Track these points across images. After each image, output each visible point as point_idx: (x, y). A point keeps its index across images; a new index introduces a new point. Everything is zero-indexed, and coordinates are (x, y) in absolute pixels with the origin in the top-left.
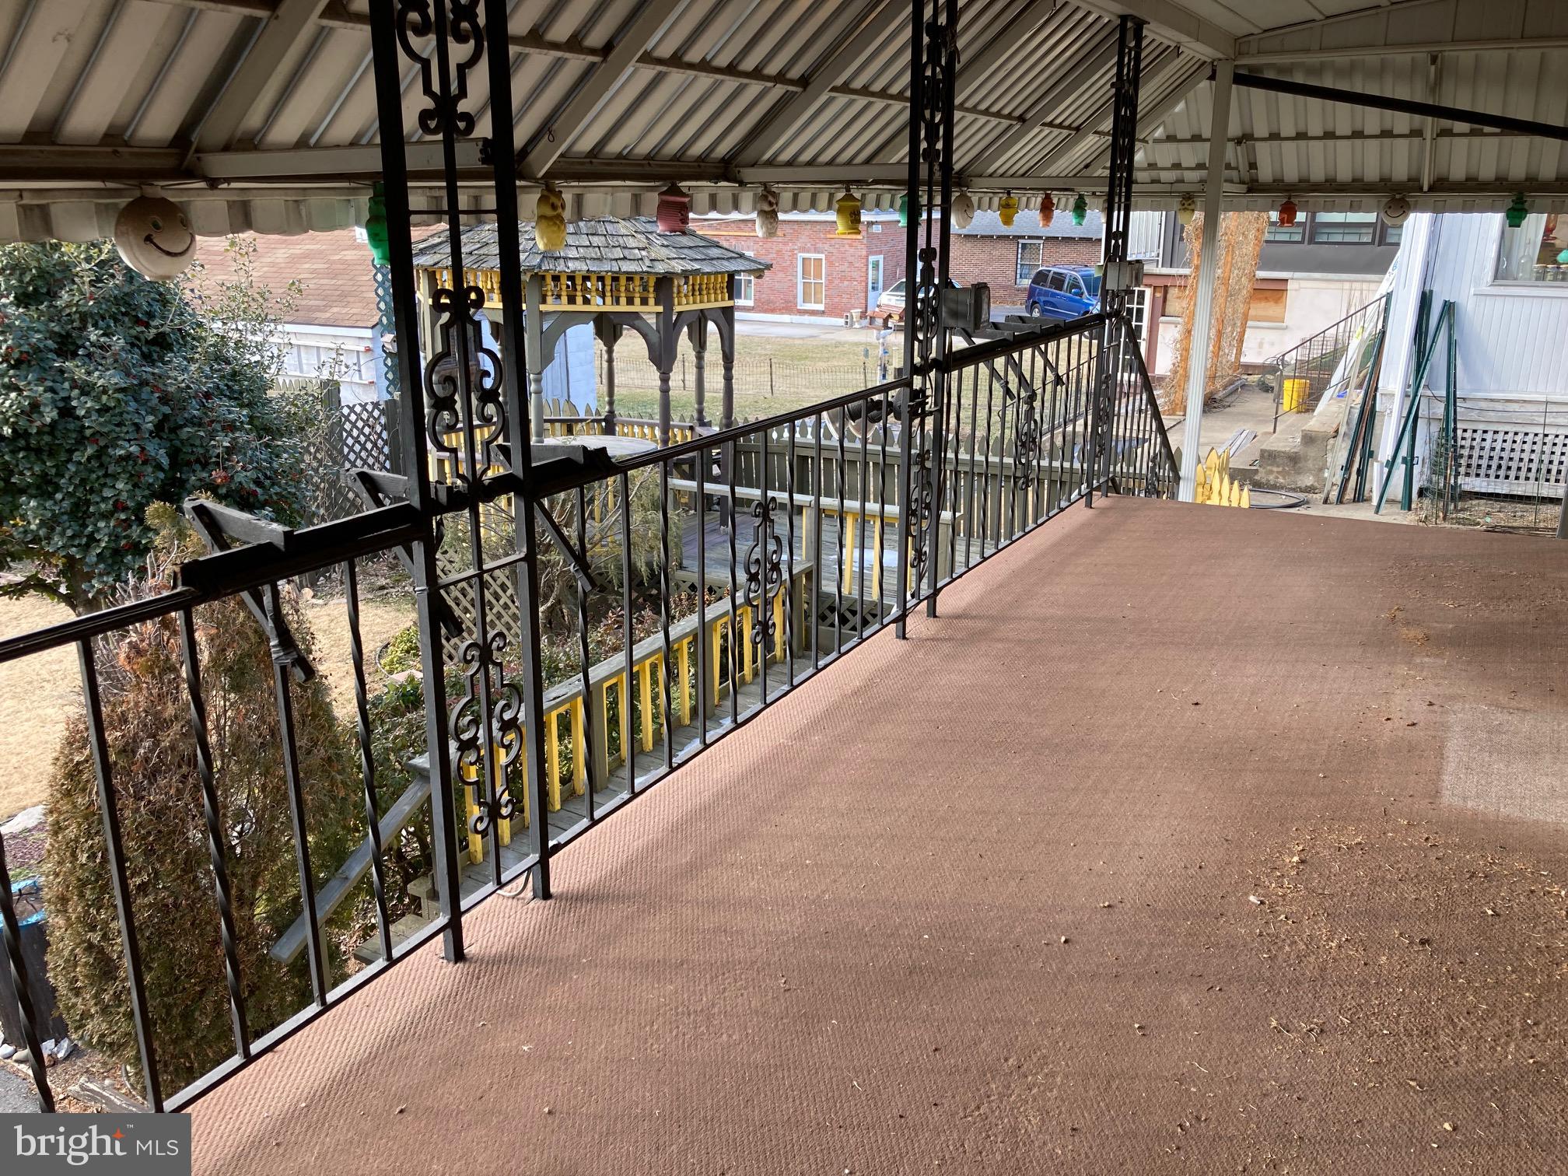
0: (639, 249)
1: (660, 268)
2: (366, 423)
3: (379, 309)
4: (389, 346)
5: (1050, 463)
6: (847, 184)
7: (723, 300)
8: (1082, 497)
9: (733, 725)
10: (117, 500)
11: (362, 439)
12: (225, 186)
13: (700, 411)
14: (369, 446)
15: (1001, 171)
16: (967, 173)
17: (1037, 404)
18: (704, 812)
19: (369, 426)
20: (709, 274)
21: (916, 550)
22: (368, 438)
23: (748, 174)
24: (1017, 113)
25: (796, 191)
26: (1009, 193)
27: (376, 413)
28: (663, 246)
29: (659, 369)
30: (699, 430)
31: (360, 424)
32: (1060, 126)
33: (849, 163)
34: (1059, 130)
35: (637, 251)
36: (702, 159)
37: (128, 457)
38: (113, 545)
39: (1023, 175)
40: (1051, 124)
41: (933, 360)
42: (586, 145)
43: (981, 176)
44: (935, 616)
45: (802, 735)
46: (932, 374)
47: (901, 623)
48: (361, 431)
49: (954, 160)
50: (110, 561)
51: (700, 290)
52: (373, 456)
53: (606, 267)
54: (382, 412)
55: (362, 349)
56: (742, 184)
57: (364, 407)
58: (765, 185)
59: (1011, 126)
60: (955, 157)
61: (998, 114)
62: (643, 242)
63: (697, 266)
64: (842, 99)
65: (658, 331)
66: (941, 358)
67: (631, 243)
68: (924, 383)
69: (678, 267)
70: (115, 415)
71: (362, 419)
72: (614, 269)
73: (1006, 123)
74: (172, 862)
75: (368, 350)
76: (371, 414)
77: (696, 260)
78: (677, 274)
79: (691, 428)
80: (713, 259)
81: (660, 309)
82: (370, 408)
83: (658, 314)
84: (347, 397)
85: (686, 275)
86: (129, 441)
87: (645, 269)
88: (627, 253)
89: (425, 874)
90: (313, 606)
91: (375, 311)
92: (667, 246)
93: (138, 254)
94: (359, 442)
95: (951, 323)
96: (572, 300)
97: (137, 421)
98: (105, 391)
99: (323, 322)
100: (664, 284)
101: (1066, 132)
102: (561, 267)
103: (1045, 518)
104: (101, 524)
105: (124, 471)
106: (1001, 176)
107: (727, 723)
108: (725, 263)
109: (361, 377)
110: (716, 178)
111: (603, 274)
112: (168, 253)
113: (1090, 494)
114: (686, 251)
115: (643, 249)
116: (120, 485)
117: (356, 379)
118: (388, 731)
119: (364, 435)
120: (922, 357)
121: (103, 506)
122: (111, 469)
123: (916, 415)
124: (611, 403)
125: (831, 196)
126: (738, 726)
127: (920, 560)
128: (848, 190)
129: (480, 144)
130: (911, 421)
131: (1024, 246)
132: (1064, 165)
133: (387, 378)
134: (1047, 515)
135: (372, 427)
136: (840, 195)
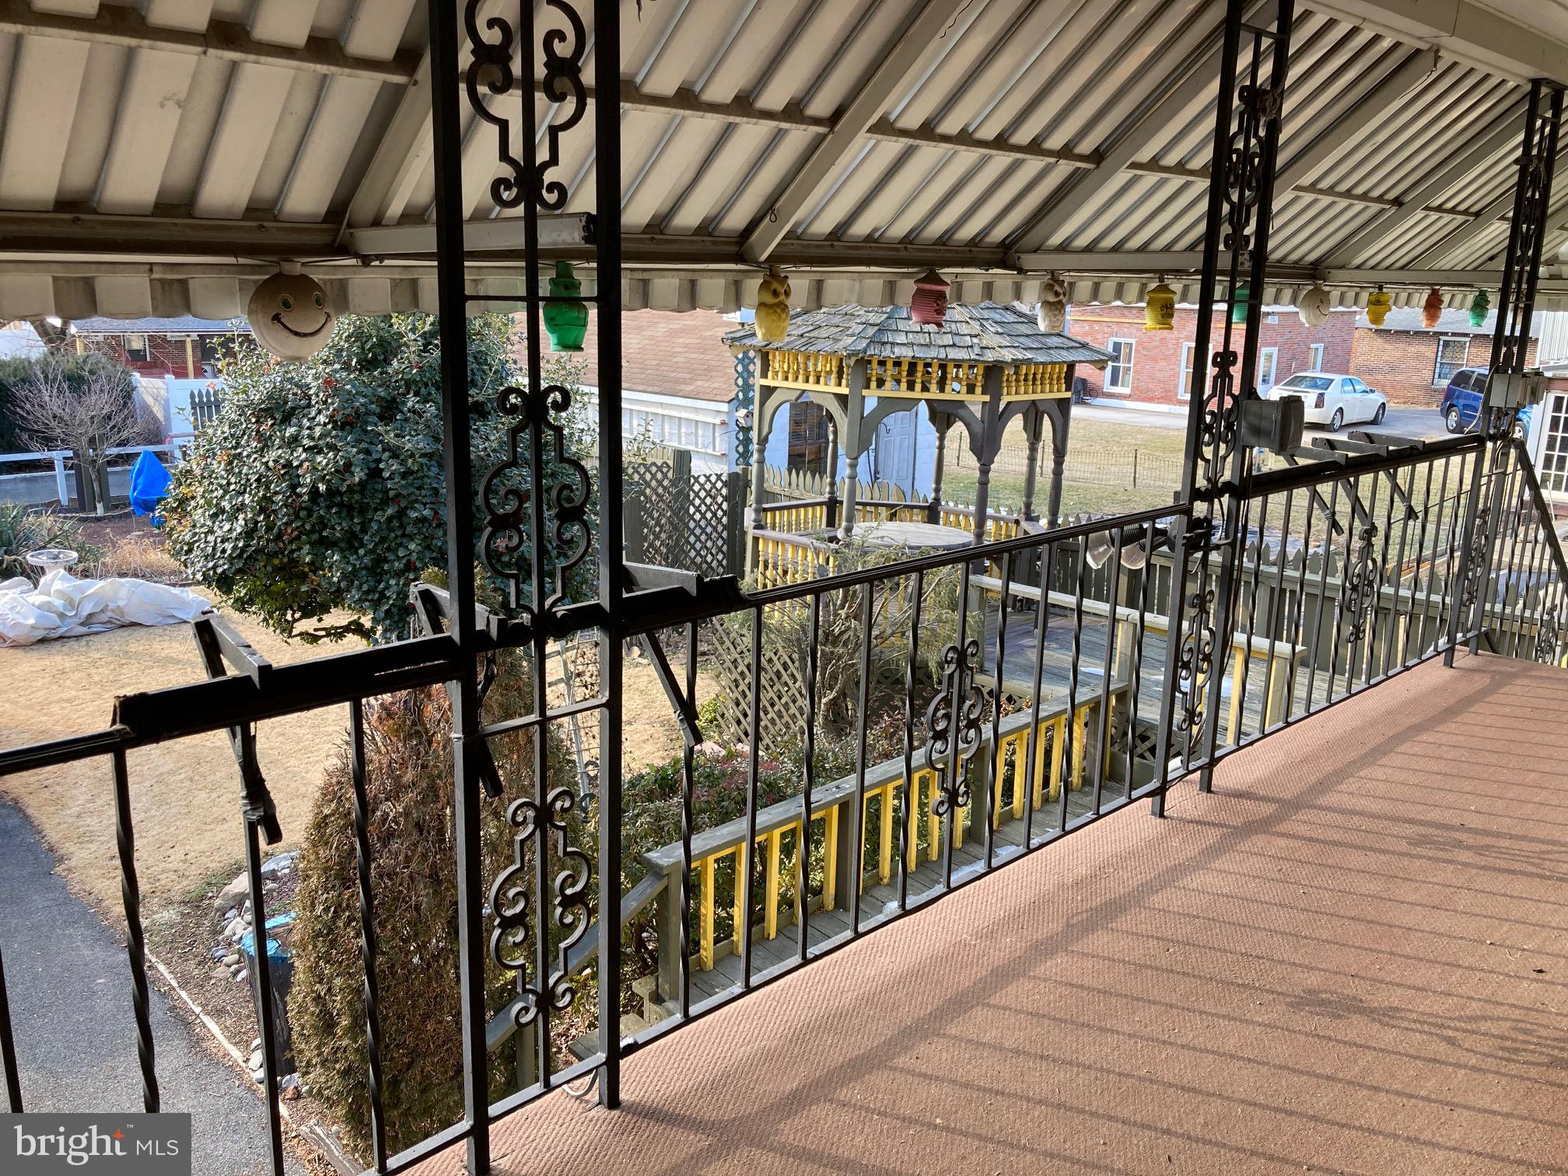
0: (971, 336)
1: (990, 356)
2: (708, 494)
3: (737, 384)
4: (742, 421)
5: (1428, 596)
6: (1161, 273)
7: (1059, 391)
8: (1439, 653)
9: (899, 912)
10: (409, 560)
11: (703, 508)
12: (377, 263)
13: (1028, 505)
14: (709, 515)
15: (1372, 262)
16: (1325, 264)
17: (1378, 542)
18: (835, 1022)
19: (711, 497)
20: (1044, 364)
21: (1187, 710)
22: (708, 508)
23: (1028, 260)
24: (1391, 196)
25: (1096, 280)
26: (1381, 288)
27: (719, 485)
28: (997, 333)
29: (979, 460)
30: (1024, 524)
31: (703, 494)
32: (1453, 210)
33: (1167, 249)
34: (1451, 216)
35: (968, 338)
36: (975, 242)
37: (423, 520)
38: (399, 603)
39: (1402, 268)
40: (1439, 209)
41: (1225, 483)
42: (824, 225)
43: (1342, 267)
44: (1209, 791)
45: (990, 934)
46: (1226, 499)
47: (1158, 798)
48: (703, 501)
49: (1269, 248)
50: (396, 618)
51: (1034, 379)
52: (712, 526)
53: (932, 353)
54: (725, 484)
55: (718, 421)
56: (1021, 271)
57: (708, 478)
58: (1052, 272)
59: (1382, 211)
60: (1271, 245)
61: (1364, 197)
62: (976, 327)
63: (1029, 356)
64: (1151, 178)
65: (983, 421)
66: (1236, 482)
67: (964, 329)
68: (1211, 510)
69: (1008, 355)
70: (418, 479)
71: (705, 490)
72: (940, 356)
73: (1375, 207)
74: (393, 929)
75: (723, 423)
76: (714, 485)
77: (1031, 348)
78: (1007, 363)
79: (1017, 522)
80: (1050, 348)
81: (987, 398)
82: (713, 479)
83: (984, 403)
84: (698, 467)
85: (1017, 364)
86: (425, 504)
87: (973, 357)
88: (957, 339)
89: (652, 973)
90: (638, 665)
91: (734, 387)
92: (1002, 334)
93: (264, 333)
94: (700, 512)
95: (1252, 440)
96: (911, 386)
97: (434, 485)
98: (412, 455)
99: (686, 394)
100: (993, 373)
101: (1460, 219)
102: (886, 352)
103: (1381, 677)
104: (393, 582)
105: (419, 533)
106: (1372, 268)
107: (893, 906)
108: (1064, 353)
109: (714, 450)
110: (987, 264)
111: (929, 361)
112: (297, 334)
113: (1450, 651)
114: (1022, 339)
115: (976, 336)
116: (412, 546)
117: (710, 451)
118: (638, 815)
119: (705, 504)
120: (1209, 480)
121: (396, 564)
122: (409, 529)
123: (1198, 548)
124: (937, 490)
125: (1144, 286)
126: (906, 913)
127: (1192, 722)
128: (1161, 280)
129: (584, 219)
130: (1187, 556)
131: (1447, 344)
132: (1461, 256)
133: (737, 451)
134: (1386, 672)
135: (714, 498)
136: (1153, 285)
